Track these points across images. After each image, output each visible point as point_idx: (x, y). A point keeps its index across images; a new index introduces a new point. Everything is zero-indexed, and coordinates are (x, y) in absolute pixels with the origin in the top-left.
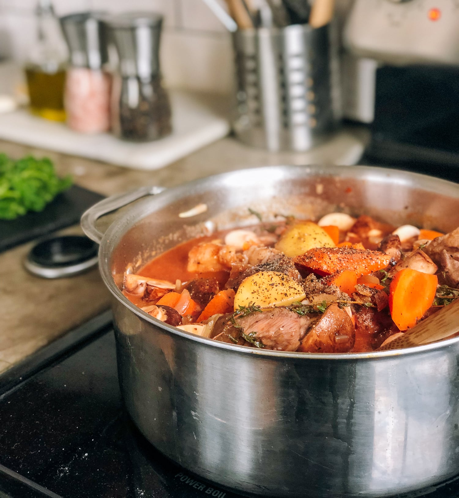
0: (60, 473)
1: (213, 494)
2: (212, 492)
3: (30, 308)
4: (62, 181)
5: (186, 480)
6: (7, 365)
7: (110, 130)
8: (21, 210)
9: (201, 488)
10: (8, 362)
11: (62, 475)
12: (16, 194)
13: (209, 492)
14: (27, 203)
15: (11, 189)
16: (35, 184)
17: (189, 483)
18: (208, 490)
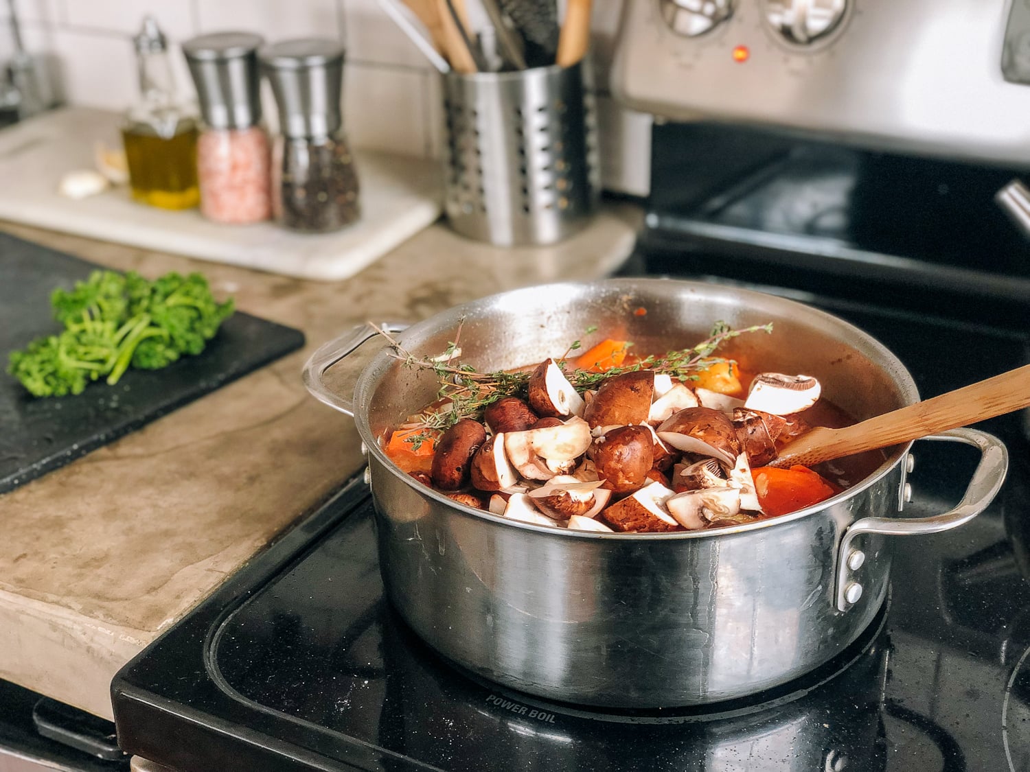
0: (339, 708)
1: (539, 718)
2: (537, 715)
3: (228, 497)
4: (220, 307)
5: (501, 704)
6: (222, 576)
7: (270, 217)
8: (172, 355)
9: (522, 712)
10: (222, 572)
11: (342, 709)
12: (164, 332)
13: (533, 715)
14: (181, 344)
15: (153, 324)
16: (187, 314)
17: (506, 706)
18: (532, 713)
